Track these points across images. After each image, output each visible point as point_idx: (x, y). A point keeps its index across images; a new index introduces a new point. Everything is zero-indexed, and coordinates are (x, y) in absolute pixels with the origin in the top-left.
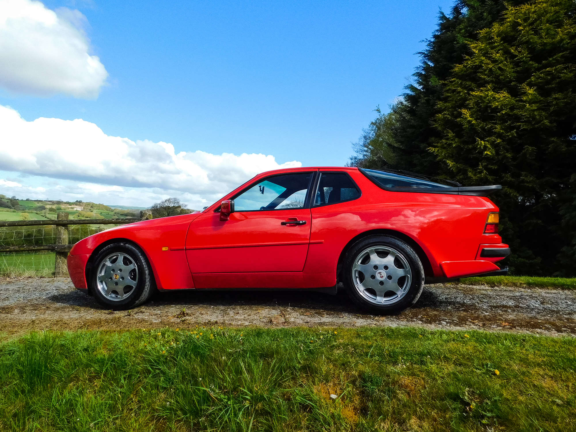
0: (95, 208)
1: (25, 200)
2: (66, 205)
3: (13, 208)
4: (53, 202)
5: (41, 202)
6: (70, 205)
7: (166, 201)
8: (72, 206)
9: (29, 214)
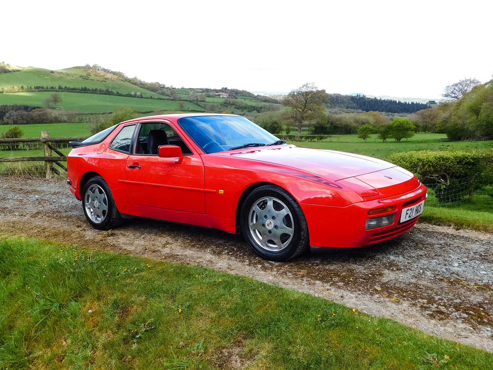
0: (239, 95)
1: (181, 88)
2: (213, 92)
3: (172, 96)
4: (203, 90)
5: (193, 90)
6: (217, 92)
7: (303, 87)
8: (219, 93)
9: (184, 102)
